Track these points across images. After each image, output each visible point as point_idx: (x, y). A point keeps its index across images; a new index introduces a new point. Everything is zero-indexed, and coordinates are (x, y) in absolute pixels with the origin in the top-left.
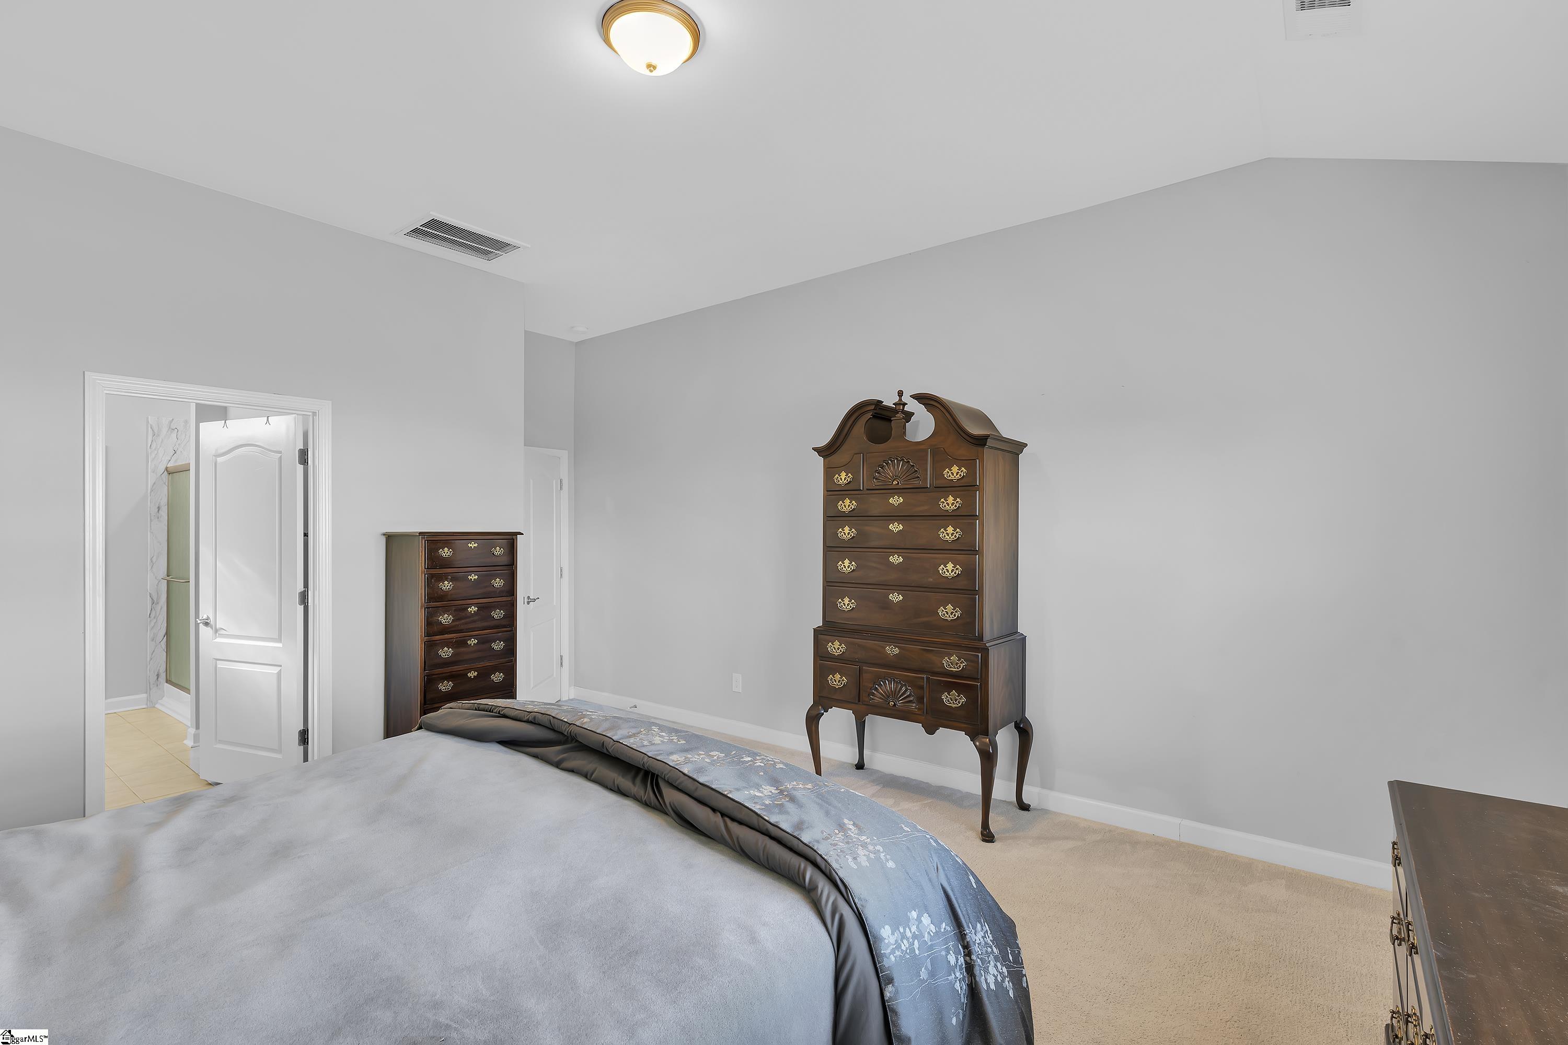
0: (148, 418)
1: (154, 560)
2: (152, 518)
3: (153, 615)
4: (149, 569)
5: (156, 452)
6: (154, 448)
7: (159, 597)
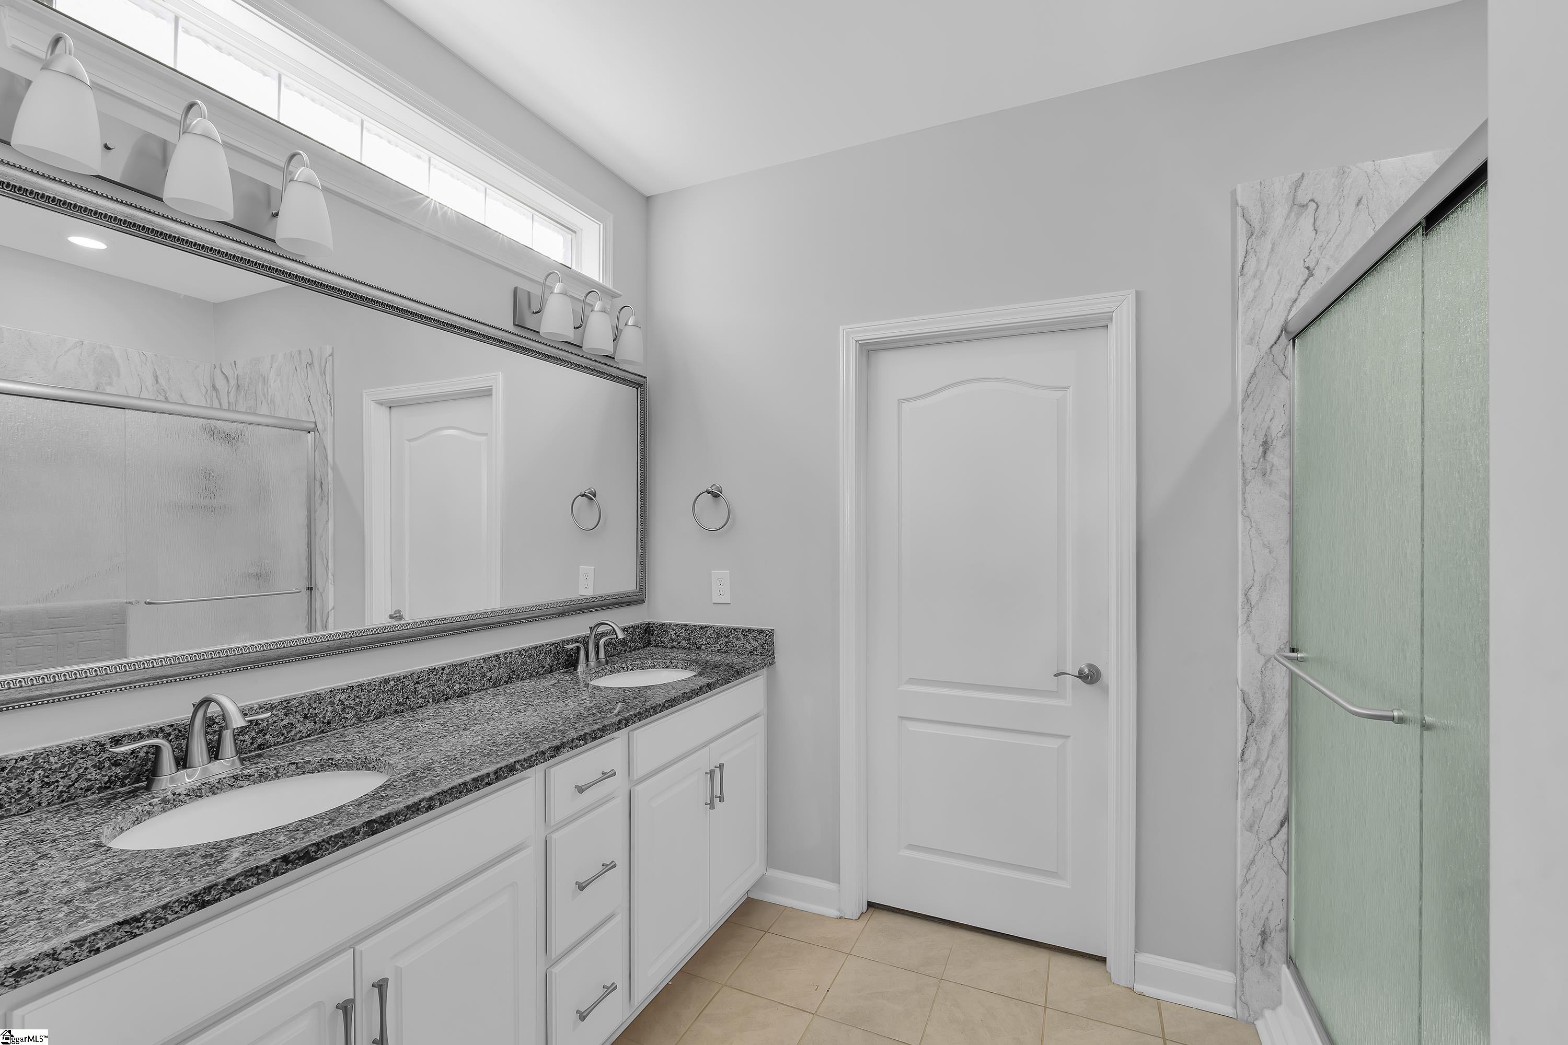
0: (1234, 193)
1: (1254, 595)
2: (1248, 477)
3: (1251, 755)
4: (1240, 623)
5: (1257, 282)
6: (1251, 273)
7: (1266, 709)
